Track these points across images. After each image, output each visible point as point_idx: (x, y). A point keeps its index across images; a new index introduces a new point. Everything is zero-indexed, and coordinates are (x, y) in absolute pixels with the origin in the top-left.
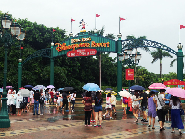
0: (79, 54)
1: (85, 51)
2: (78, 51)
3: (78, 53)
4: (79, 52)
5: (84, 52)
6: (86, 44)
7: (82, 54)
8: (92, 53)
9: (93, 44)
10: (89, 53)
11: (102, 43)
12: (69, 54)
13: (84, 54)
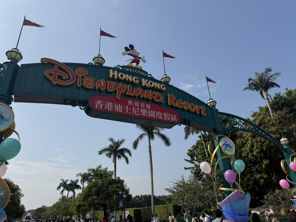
0: (134, 111)
4: (134, 106)
6: (157, 94)
7: (144, 114)
8: (170, 119)
9: (173, 100)
10: (163, 115)
11: (193, 104)
12: (99, 102)
13: (148, 115)
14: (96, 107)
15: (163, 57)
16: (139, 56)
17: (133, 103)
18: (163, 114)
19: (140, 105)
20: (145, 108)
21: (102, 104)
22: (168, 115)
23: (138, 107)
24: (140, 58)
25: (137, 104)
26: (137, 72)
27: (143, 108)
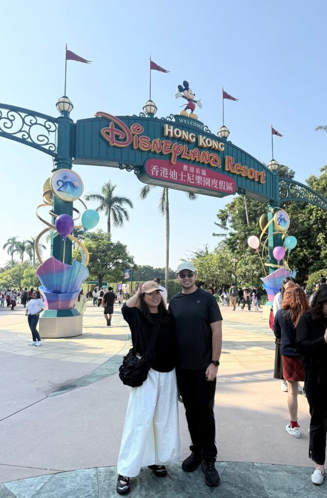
0: (189, 178)
1: (207, 176)
2: (185, 167)
3: (185, 173)
4: (189, 172)
5: (203, 176)
6: (214, 156)
7: (199, 182)
8: (226, 188)
9: (231, 164)
10: (218, 184)
11: (252, 169)
12: (154, 168)
13: (203, 183)
14: (152, 174)
15: (223, 98)
16: (195, 99)
17: (188, 169)
18: (219, 182)
19: (195, 171)
20: (200, 175)
21: (158, 170)
22: (224, 183)
23: (193, 173)
24: (196, 102)
25: (192, 169)
26: (192, 124)
27: (198, 175)
